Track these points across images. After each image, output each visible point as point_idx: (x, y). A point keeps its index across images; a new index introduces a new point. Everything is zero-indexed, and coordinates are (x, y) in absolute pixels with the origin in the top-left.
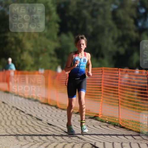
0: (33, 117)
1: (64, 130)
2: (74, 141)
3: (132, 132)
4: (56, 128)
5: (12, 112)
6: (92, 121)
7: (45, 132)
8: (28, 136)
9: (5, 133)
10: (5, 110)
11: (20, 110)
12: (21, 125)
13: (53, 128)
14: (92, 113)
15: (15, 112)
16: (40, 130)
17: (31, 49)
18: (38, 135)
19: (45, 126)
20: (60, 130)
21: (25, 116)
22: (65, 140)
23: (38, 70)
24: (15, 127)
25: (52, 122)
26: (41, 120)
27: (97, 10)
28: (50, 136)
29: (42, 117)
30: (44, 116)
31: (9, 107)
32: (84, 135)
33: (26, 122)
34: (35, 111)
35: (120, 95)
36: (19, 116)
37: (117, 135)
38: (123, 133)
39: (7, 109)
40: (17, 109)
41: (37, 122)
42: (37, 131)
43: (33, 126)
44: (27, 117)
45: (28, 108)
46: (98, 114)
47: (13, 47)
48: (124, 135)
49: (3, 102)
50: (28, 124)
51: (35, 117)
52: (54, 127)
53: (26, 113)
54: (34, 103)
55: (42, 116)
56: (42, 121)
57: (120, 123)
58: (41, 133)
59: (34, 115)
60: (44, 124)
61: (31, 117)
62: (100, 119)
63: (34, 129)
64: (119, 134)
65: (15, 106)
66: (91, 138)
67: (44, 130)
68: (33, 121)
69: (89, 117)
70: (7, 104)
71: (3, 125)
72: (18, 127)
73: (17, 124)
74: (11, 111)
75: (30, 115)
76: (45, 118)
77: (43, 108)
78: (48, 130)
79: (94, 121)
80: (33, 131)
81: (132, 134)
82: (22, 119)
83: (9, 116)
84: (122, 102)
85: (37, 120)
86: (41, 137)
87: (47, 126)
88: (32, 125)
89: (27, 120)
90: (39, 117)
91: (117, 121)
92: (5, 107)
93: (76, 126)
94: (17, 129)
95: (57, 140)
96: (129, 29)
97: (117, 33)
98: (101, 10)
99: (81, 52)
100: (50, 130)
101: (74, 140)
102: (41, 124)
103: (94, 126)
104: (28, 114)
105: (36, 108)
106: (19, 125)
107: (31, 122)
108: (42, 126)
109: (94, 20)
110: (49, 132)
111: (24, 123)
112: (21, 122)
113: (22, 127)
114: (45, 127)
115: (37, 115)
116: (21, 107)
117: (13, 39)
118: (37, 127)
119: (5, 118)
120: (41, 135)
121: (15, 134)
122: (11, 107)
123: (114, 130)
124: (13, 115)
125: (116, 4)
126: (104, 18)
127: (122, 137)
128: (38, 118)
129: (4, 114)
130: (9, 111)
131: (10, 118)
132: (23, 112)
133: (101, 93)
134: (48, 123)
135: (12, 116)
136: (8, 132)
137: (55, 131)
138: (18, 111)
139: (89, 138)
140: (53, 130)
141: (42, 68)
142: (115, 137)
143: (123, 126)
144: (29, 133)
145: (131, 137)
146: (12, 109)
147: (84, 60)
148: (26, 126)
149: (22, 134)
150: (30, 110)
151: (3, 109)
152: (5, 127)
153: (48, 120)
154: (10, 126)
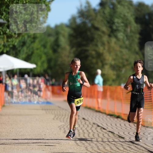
0: (115, 135)
1: (148, 149)
4: (139, 147)
5: (93, 129)
7: (127, 150)
9: (86, 150)
10: (86, 126)
11: (102, 127)
13: (135, 147)
15: (96, 129)
16: (122, 149)
19: (127, 144)
20: (144, 149)
21: (106, 133)
23: (120, 85)
24: (96, 145)
26: (123, 138)
29: (124, 135)
30: (126, 133)
31: (90, 123)
33: (108, 139)
34: (117, 128)
36: (100, 133)
39: (88, 126)
40: (98, 126)
42: (119, 149)
43: (114, 144)
44: (108, 134)
45: (109, 125)
47: (94, 61)
49: (84, 119)
50: (110, 142)
51: (117, 135)
52: (137, 146)
53: (108, 130)
54: (116, 119)
55: (125, 133)
56: (125, 139)
58: (123, 151)
59: (115, 133)
63: (116, 147)
65: (96, 122)
67: (126, 149)
68: (114, 139)
70: (87, 120)
72: (99, 145)
74: (91, 128)
75: (112, 132)
76: (128, 136)
77: (125, 125)
78: (131, 149)
80: (115, 150)
82: (103, 137)
83: (89, 133)
87: (129, 145)
89: (109, 137)
90: (122, 134)
92: (85, 123)
94: (98, 147)
100: (132, 149)
104: (110, 132)
105: (118, 125)
108: (124, 144)
110: (131, 151)
113: (104, 145)
114: (128, 146)
115: (119, 133)
116: (102, 124)
117: (94, 53)
118: (119, 145)
119: (86, 135)
122: (92, 123)
124: (95, 132)
128: (120, 135)
129: (85, 131)
130: (90, 128)
131: (91, 135)
132: (104, 129)
135: (93, 133)
136: (89, 150)
137: (138, 149)
138: (99, 128)
140: (136, 149)
144: (110, 152)
146: (92, 126)
148: (108, 144)
150: (112, 127)
151: (83, 126)
152: (85, 145)
153: (130, 138)
154: (91, 143)
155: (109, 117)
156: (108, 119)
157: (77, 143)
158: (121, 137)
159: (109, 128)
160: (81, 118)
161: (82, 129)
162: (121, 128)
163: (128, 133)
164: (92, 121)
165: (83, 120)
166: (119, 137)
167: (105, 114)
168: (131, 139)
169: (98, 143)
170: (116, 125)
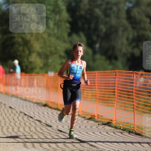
0: (42, 123)
2: (86, 149)
3: (149, 140)
5: (20, 118)
6: (105, 127)
7: (55, 139)
8: (37, 144)
9: (12, 140)
10: (12, 115)
11: (29, 116)
12: (30, 132)
13: (63, 135)
14: (106, 119)
15: (23, 118)
16: (50, 137)
17: (40, 50)
18: (48, 143)
19: (55, 133)
21: (33, 122)
22: (76, 147)
23: (47, 73)
24: (23, 134)
25: (63, 128)
26: (51, 126)
27: (111, 9)
28: (60, 144)
29: (51, 124)
31: (17, 112)
32: (97, 143)
33: (35, 128)
34: (44, 117)
35: (136, 99)
36: (27, 122)
37: (132, 143)
38: (138, 141)
39: (15, 115)
40: (26, 115)
41: (47, 129)
43: (42, 133)
44: (35, 123)
45: (36, 113)
46: (112, 120)
47: (21, 48)
48: (140, 143)
49: (10, 107)
50: (37, 131)
51: (45, 123)
52: (64, 134)
53: (35, 119)
54: (43, 108)
56: (52, 127)
57: (135, 130)
59: (43, 121)
60: (54, 131)
61: (40, 123)
62: (114, 125)
63: (44, 135)
64: (135, 141)
65: (23, 111)
66: (105, 146)
68: (41, 128)
69: (102, 123)
70: (14, 109)
71: (10, 132)
72: (26, 134)
73: (25, 130)
74: (18, 117)
75: (39, 121)
76: (55, 124)
77: (52, 113)
79: (107, 128)
81: (148, 142)
82: (30, 126)
83: (16, 122)
84: (138, 107)
85: (47, 126)
86: (50, 144)
87: (57, 133)
88: (41, 131)
89: (36, 126)
90: (49, 122)
91: (132, 127)
92: (12, 112)
93: (89, 132)
95: (68, 147)
96: (144, 29)
97: (131, 34)
98: (115, 9)
99: (77, 60)
101: (86, 147)
102: (50, 130)
103: (107, 133)
104: (37, 120)
105: (45, 113)
106: (27, 131)
107: (40, 129)
108: (52, 132)
109: (108, 19)
111: (33, 129)
112: (30, 128)
113: (31, 134)
115: (46, 121)
116: (29, 113)
117: (20, 40)
118: (46, 133)
119: (12, 124)
120: (50, 142)
121: (24, 141)
122: (18, 112)
123: (129, 137)
125: (130, 2)
126: (118, 17)
127: (138, 145)
128: (47, 124)
129: (12, 120)
130: (17, 117)
131: (17, 124)
132: (31, 117)
133: (115, 97)
134: (59, 129)
135: (20, 122)
138: (26, 117)
139: (102, 146)
141: (51, 71)
142: (130, 144)
143: (138, 133)
145: (147, 144)
146: (19, 115)
147: (81, 68)
148: (35, 133)
149: (30, 141)
150: (39, 115)
151: (10, 115)
152: (12, 134)
153: (58, 126)
154: (18, 132)
155: (36, 105)
156: (36, 108)
157: (4, 133)
158: (48, 125)
159: (36, 116)
160: (8, 107)
161: (4, 118)
162: (49, 117)
163: (56, 122)
164: (19, 110)
165: (10, 109)
166: (46, 125)
167: (33, 102)
168: (58, 128)
169: (25, 132)
170: (43, 113)
